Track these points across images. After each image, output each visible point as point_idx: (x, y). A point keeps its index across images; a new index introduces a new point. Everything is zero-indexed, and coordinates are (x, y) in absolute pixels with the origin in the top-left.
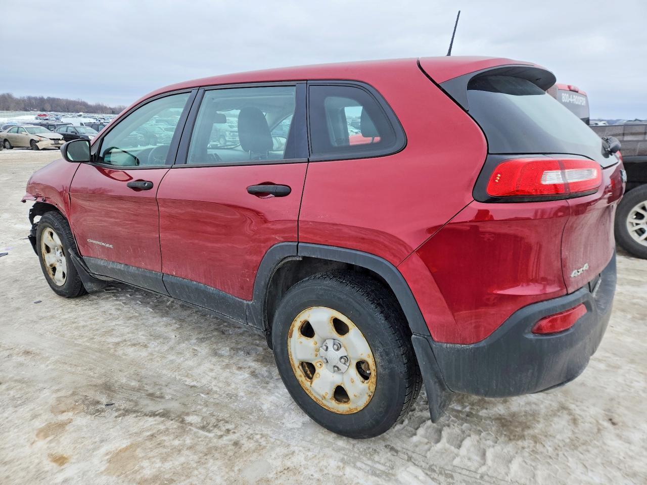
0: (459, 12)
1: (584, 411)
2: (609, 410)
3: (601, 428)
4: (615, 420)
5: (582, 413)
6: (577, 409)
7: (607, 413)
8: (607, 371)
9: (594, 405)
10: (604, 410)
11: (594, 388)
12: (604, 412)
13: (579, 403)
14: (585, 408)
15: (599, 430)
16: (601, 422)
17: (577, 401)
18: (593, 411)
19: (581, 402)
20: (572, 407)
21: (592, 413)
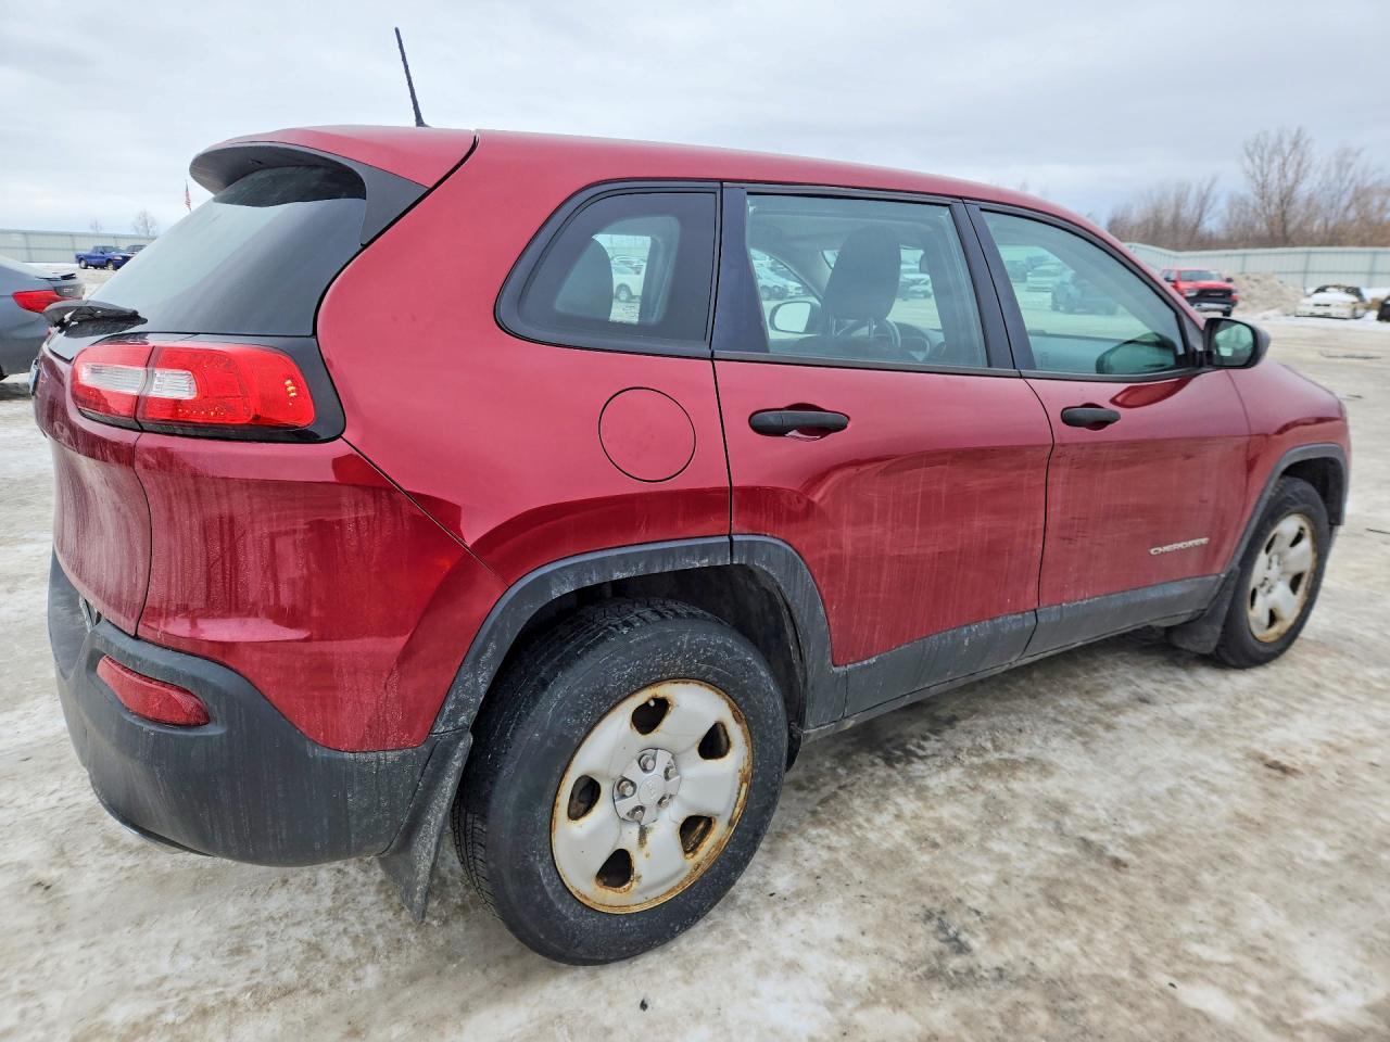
0: (397, 31)
1: (104, 868)
2: (57, 901)
3: (61, 860)
4: (41, 890)
5: (105, 861)
6: (120, 863)
7: (61, 895)
8: (102, 1009)
9: (92, 895)
10: (65, 897)
11: (110, 929)
12: (68, 893)
13: (124, 875)
14: (106, 875)
15: (62, 853)
16: (64, 871)
17: (128, 878)
18: (89, 880)
19: (119, 882)
20: (129, 862)
21: (89, 875)
